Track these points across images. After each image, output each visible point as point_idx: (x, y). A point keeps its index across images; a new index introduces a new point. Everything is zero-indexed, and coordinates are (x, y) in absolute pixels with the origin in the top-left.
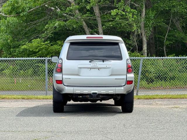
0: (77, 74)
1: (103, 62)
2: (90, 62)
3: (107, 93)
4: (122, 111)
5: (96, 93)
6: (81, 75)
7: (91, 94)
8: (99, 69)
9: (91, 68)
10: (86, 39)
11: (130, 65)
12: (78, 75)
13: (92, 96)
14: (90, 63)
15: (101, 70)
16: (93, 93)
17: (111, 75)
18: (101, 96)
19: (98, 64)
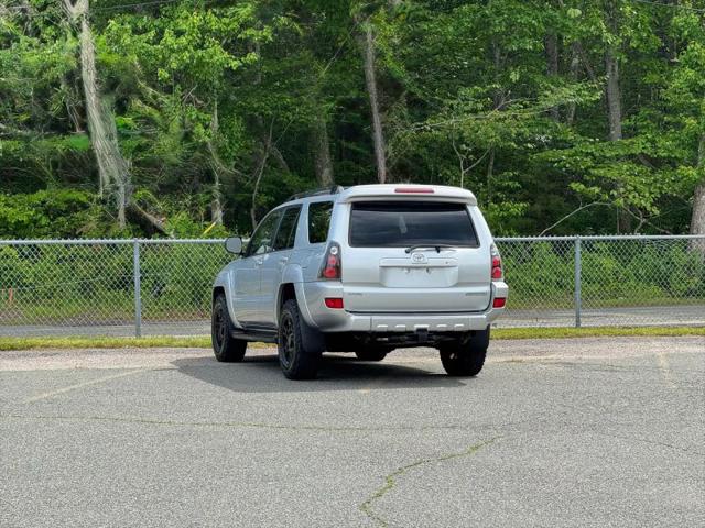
0: (378, 281)
1: (438, 252)
2: (407, 252)
3: (450, 329)
4: (445, 373)
5: (424, 330)
6: (387, 284)
7: (412, 332)
8: (428, 269)
9: (409, 268)
10: (394, 193)
11: (499, 258)
12: (380, 285)
13: (417, 336)
14: (408, 255)
15: (433, 271)
16: (419, 330)
17: (457, 285)
18: (434, 337)
19: (427, 255)
